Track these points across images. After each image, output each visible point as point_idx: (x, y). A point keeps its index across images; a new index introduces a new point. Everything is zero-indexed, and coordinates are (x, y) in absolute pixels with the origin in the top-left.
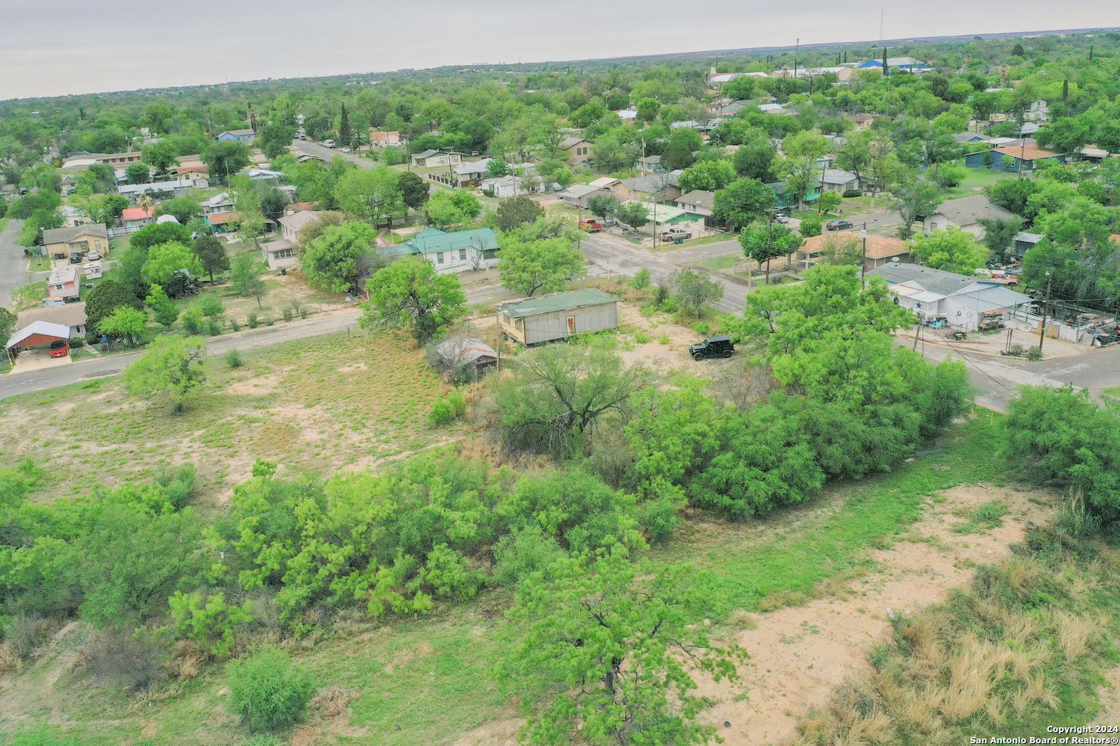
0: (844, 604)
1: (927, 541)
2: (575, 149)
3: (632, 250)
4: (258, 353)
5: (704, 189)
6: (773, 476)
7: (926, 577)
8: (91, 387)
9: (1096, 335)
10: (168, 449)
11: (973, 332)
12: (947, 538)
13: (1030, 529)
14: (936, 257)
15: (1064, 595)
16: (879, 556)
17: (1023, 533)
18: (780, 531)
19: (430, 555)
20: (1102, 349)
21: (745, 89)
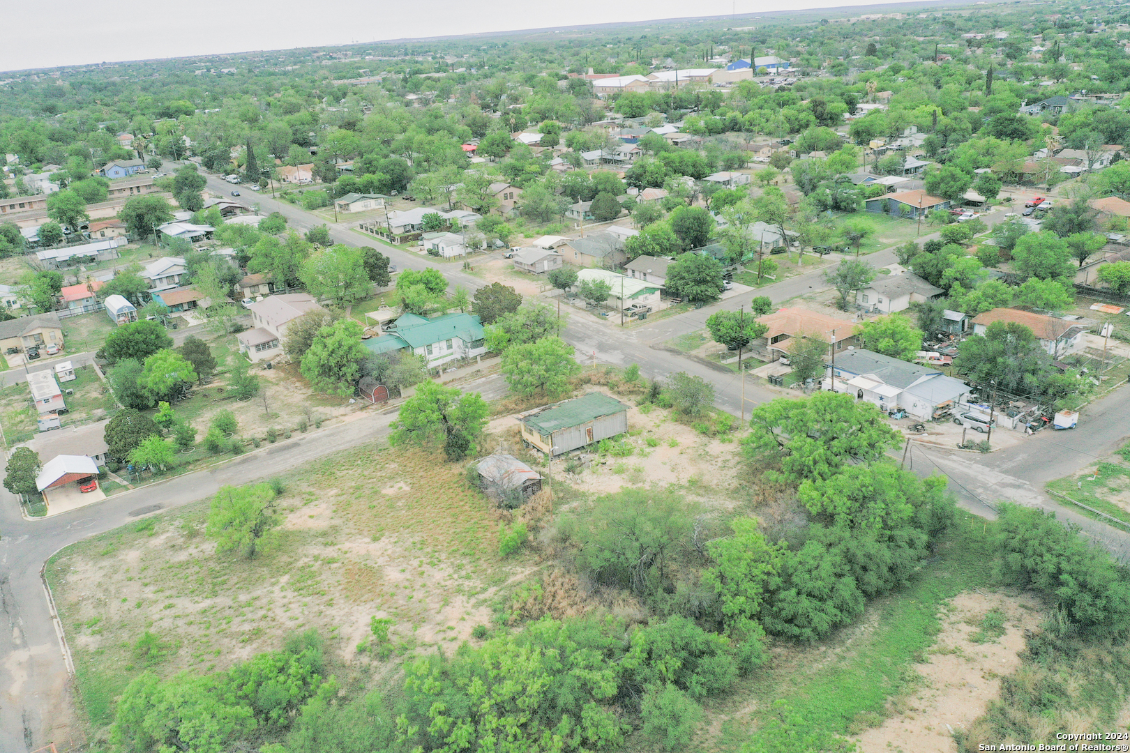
0: (913, 722)
1: (953, 652)
2: (502, 194)
3: (602, 328)
4: (293, 475)
5: (649, 254)
6: (829, 605)
7: (965, 690)
8: (145, 529)
9: (1028, 425)
10: (264, 601)
11: (928, 421)
12: (969, 649)
13: (1029, 637)
14: (883, 344)
15: (1063, 693)
16: (922, 670)
17: (1024, 640)
18: (838, 650)
19: (583, 714)
20: (1033, 437)
21: (637, 107)
